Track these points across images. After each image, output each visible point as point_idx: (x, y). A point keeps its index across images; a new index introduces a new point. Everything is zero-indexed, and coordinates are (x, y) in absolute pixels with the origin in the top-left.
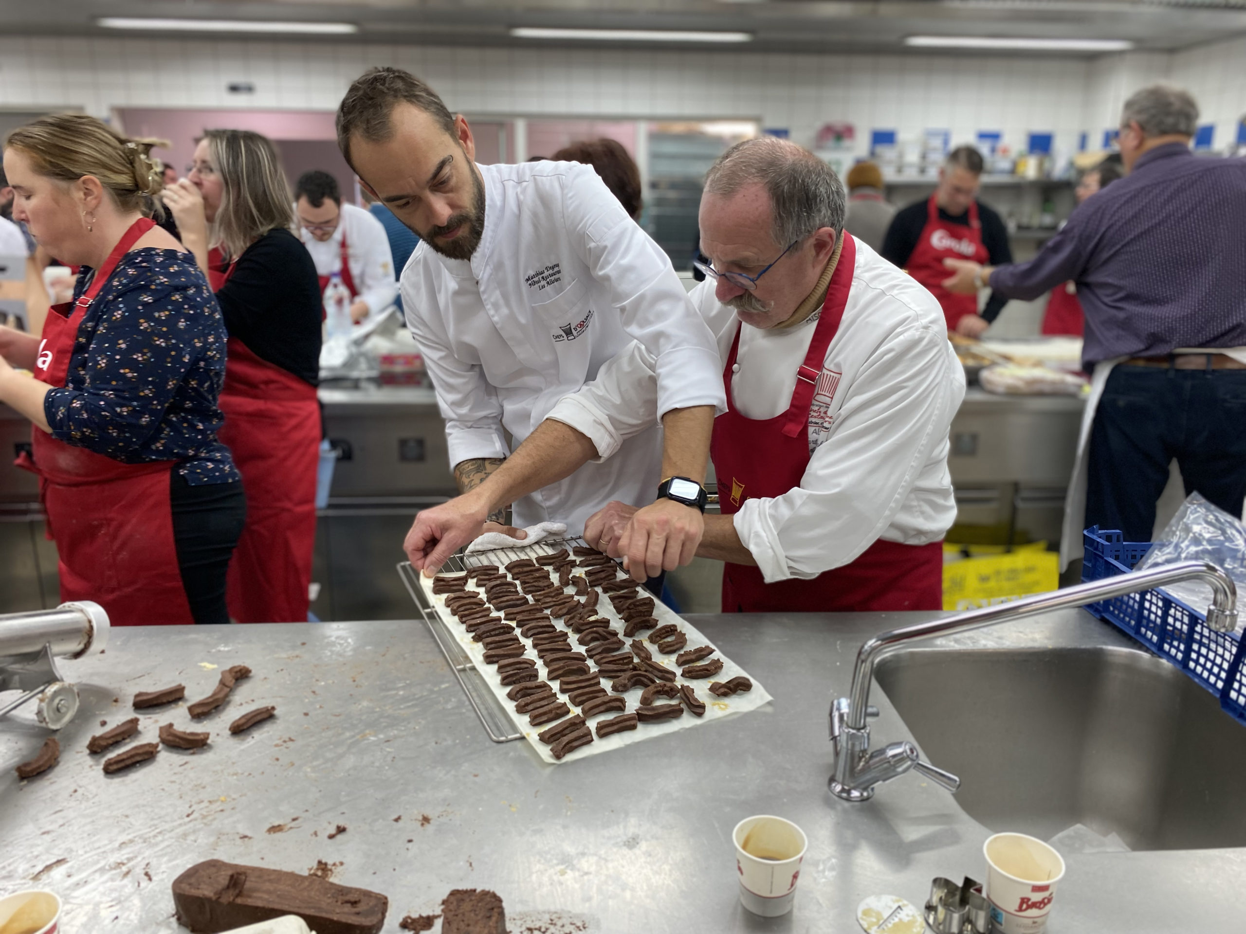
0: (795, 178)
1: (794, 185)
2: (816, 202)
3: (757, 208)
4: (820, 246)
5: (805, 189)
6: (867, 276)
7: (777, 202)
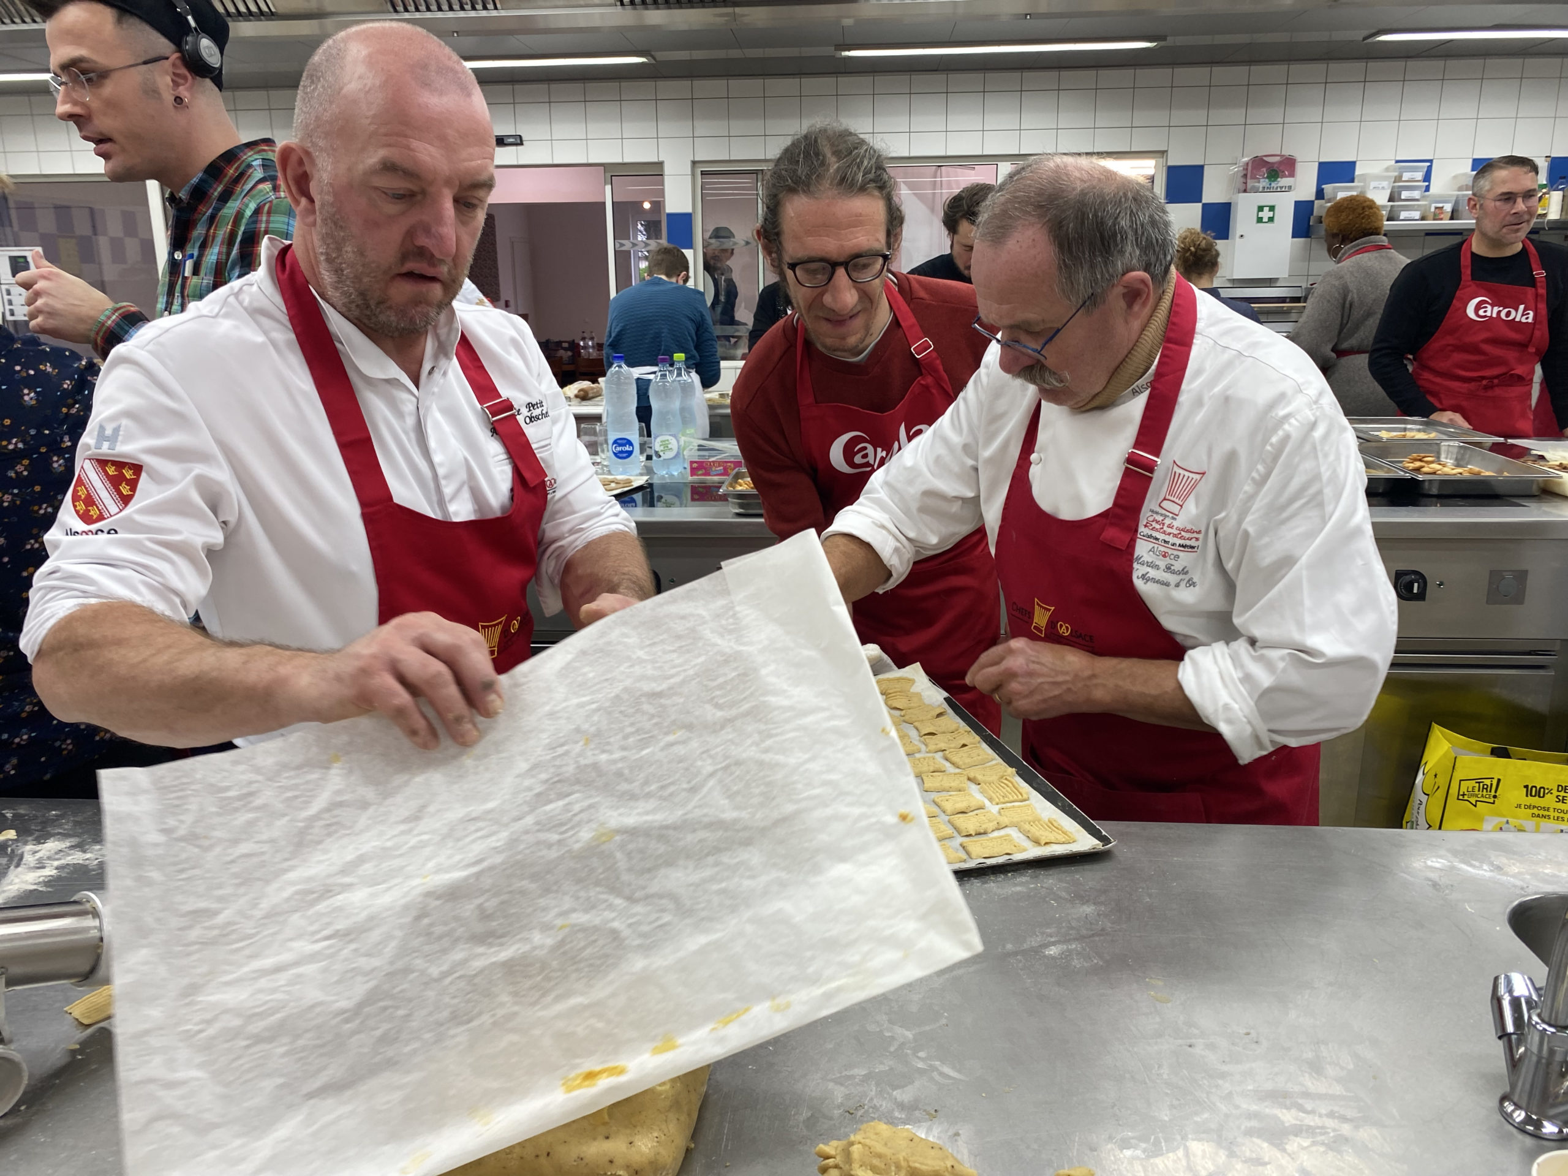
0: (1083, 214)
1: (1083, 223)
2: (1115, 241)
3: (1035, 257)
4: (1133, 295)
5: (1100, 224)
6: (1213, 331)
7: (1061, 246)
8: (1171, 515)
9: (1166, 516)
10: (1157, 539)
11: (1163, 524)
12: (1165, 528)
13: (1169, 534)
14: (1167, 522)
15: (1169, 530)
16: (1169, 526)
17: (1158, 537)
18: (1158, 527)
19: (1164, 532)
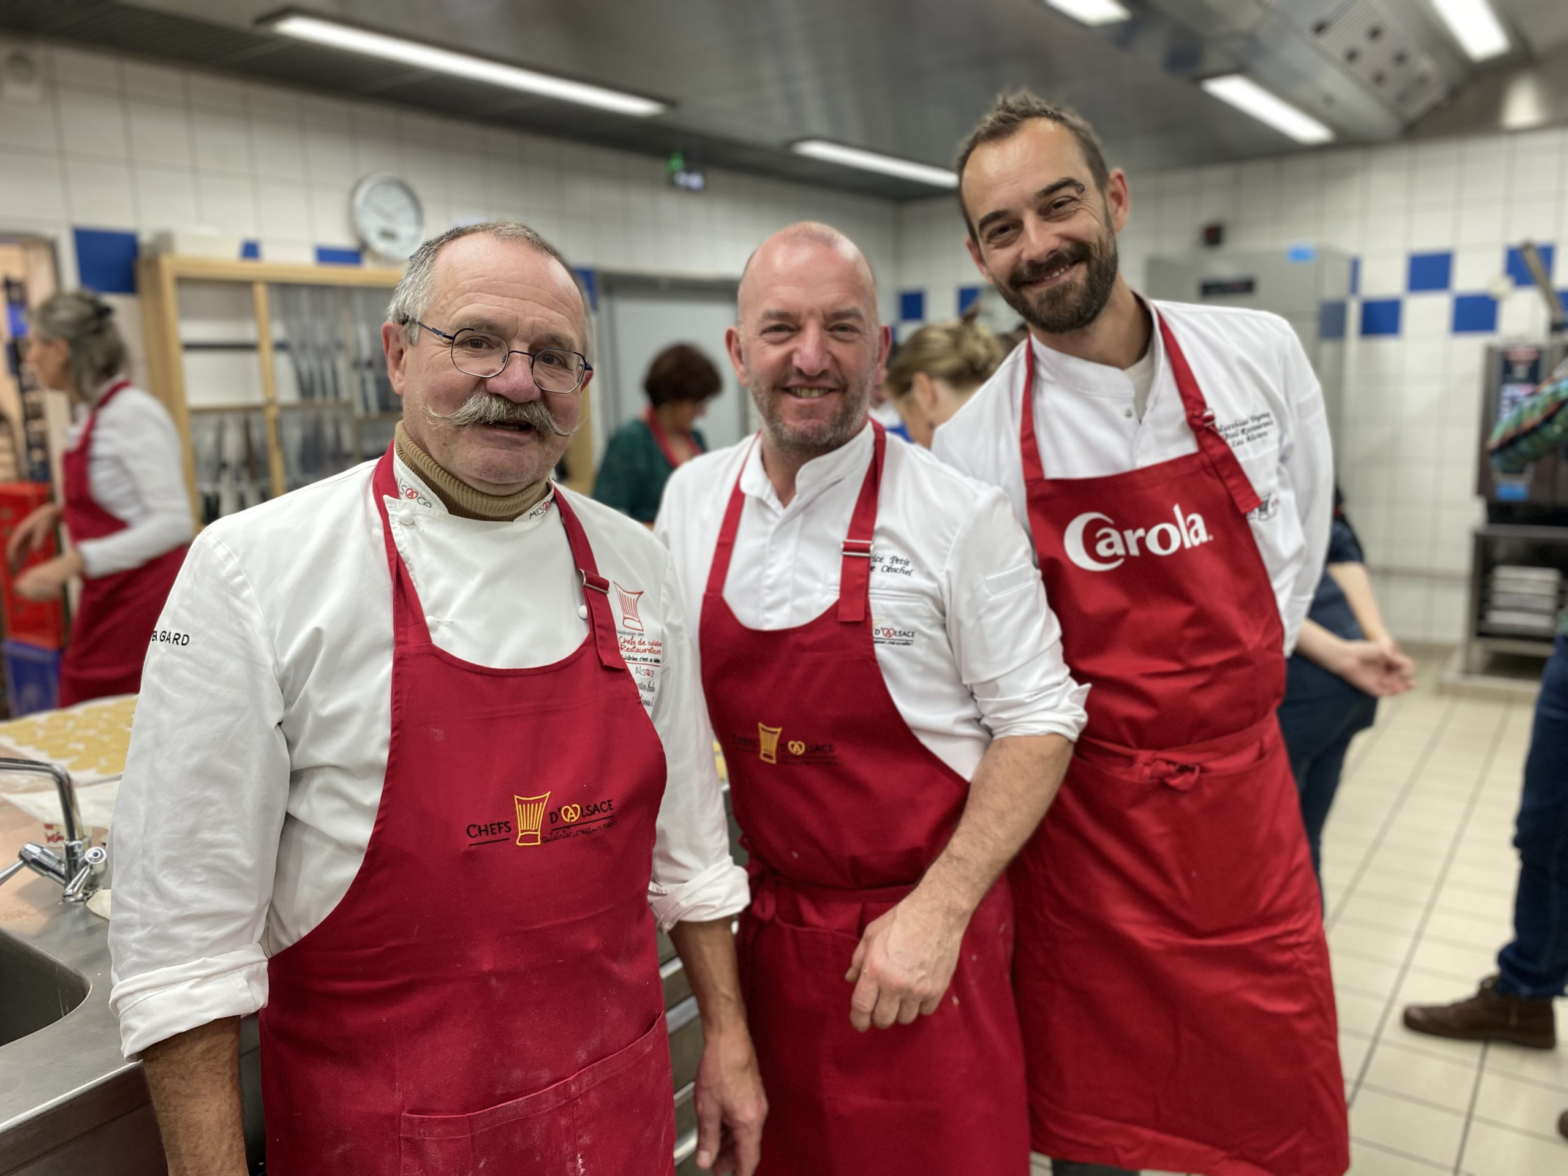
8: (637, 632)
9: (633, 634)
10: (635, 659)
11: (635, 644)
12: (638, 646)
13: (645, 651)
14: (637, 639)
15: (642, 647)
16: (641, 643)
17: (635, 657)
18: (631, 647)
19: (638, 651)
